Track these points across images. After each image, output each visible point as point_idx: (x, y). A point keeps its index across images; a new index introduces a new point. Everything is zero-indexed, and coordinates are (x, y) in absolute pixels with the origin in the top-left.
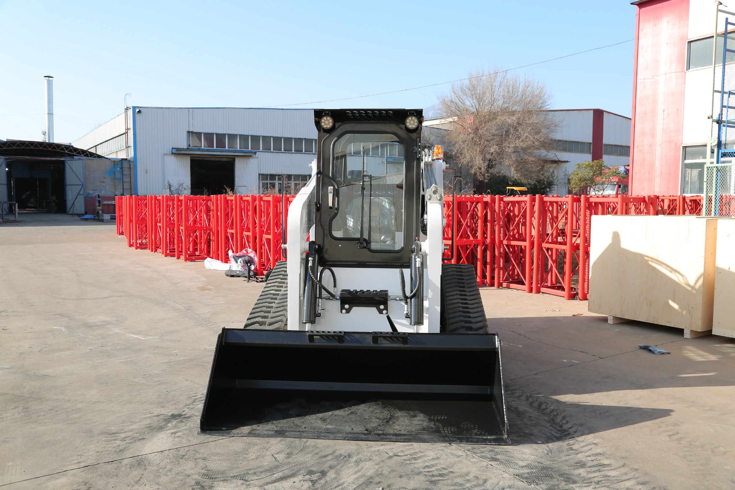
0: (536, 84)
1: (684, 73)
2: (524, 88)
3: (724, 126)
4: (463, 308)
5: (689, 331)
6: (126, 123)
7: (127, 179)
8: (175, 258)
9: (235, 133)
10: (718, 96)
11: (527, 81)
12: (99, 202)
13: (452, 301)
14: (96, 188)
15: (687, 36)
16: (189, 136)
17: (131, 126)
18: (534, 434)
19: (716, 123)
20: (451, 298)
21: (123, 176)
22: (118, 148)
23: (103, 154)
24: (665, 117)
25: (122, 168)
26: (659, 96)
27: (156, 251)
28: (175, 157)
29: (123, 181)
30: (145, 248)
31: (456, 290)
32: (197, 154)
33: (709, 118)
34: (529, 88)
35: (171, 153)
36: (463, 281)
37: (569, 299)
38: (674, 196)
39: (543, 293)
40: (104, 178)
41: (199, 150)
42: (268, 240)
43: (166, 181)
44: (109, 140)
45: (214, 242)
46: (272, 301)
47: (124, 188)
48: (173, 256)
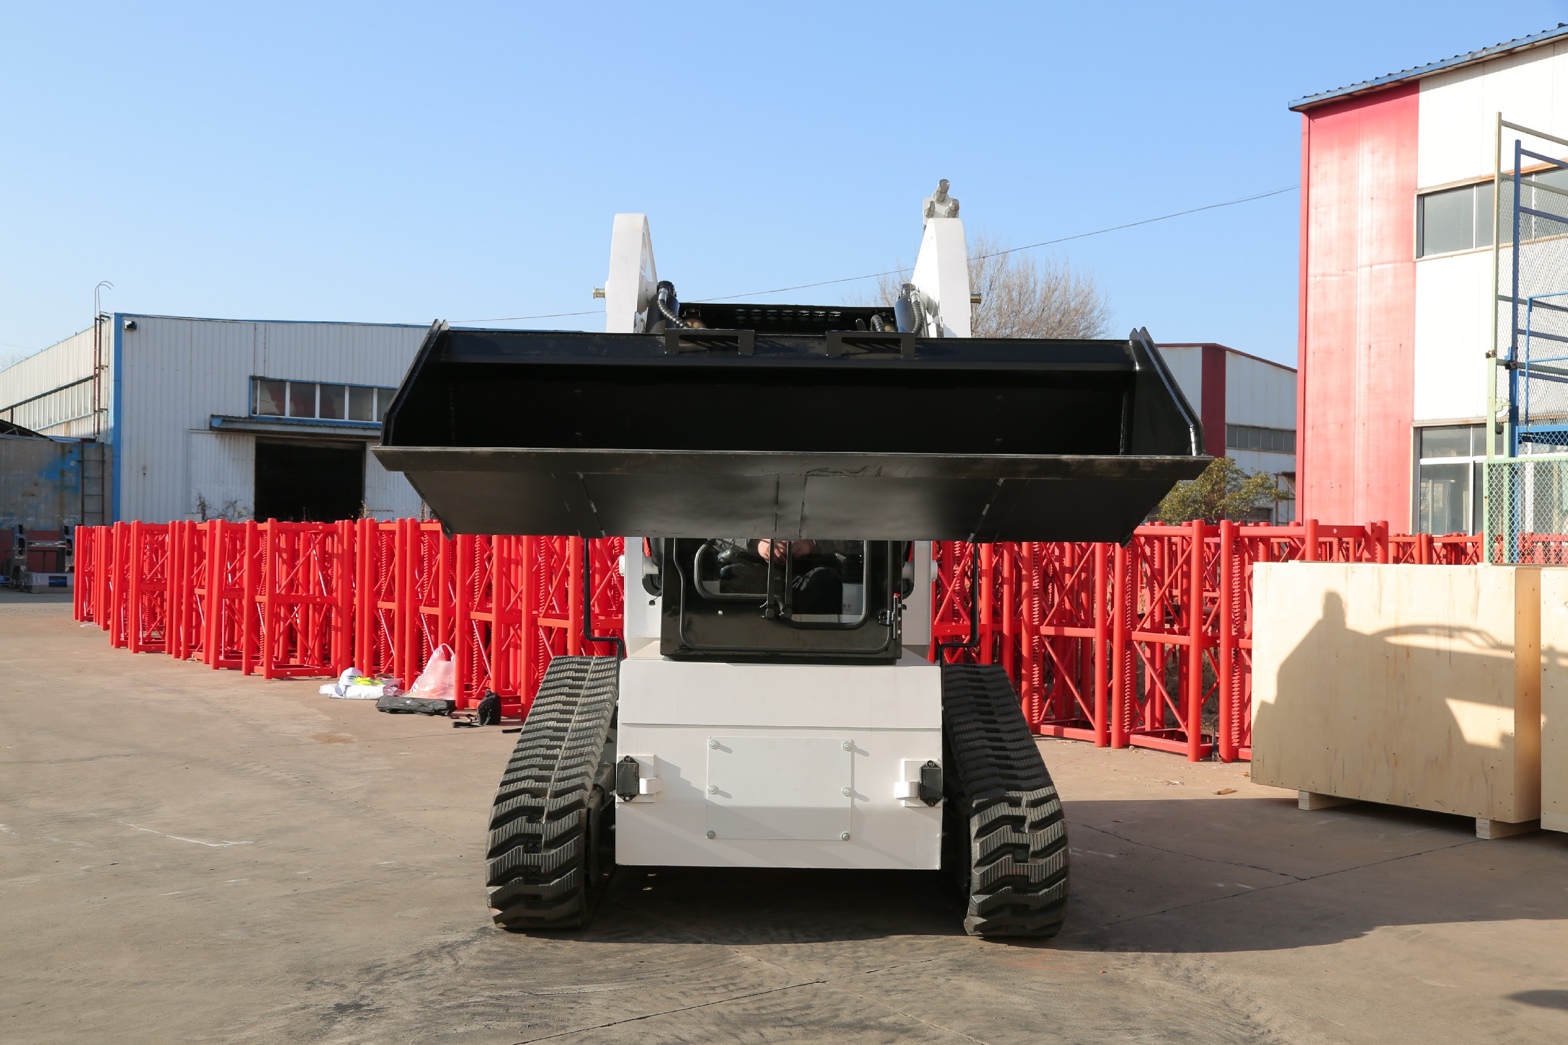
0: (1072, 285)
1: (1411, 264)
2: (1045, 292)
3: (1522, 374)
4: (997, 757)
5: (1488, 822)
6: (98, 352)
7: (92, 489)
8: (242, 672)
9: (368, 384)
10: (1506, 308)
11: (1052, 277)
12: (22, 542)
13: (969, 743)
14: (12, 510)
15: (1417, 183)
16: (255, 388)
17: (108, 358)
18: (1192, 1033)
19: (1504, 367)
20: (967, 736)
21: (85, 481)
22: (73, 413)
23: (35, 427)
24: (1372, 361)
25: (81, 462)
26: (1358, 313)
27: (188, 656)
28: (217, 437)
29: (83, 492)
30: (159, 650)
31: (975, 720)
32: (273, 432)
33: (1488, 356)
34: (1057, 293)
35: (208, 427)
36: (986, 701)
37: (1197, 760)
38: (1407, 536)
39: (1136, 747)
40: (36, 485)
41: (279, 422)
42: (486, 627)
43: (194, 495)
44: (50, 393)
45: (342, 632)
46: (555, 743)
47: (85, 511)
48: (237, 667)
